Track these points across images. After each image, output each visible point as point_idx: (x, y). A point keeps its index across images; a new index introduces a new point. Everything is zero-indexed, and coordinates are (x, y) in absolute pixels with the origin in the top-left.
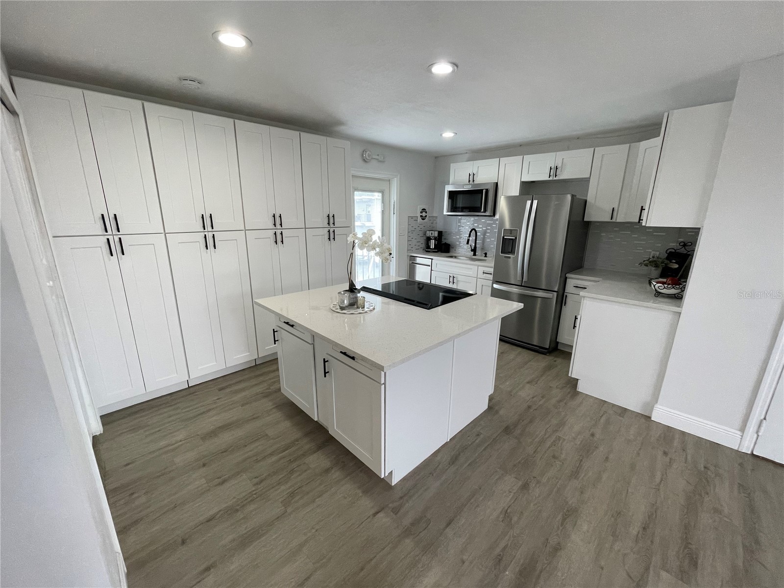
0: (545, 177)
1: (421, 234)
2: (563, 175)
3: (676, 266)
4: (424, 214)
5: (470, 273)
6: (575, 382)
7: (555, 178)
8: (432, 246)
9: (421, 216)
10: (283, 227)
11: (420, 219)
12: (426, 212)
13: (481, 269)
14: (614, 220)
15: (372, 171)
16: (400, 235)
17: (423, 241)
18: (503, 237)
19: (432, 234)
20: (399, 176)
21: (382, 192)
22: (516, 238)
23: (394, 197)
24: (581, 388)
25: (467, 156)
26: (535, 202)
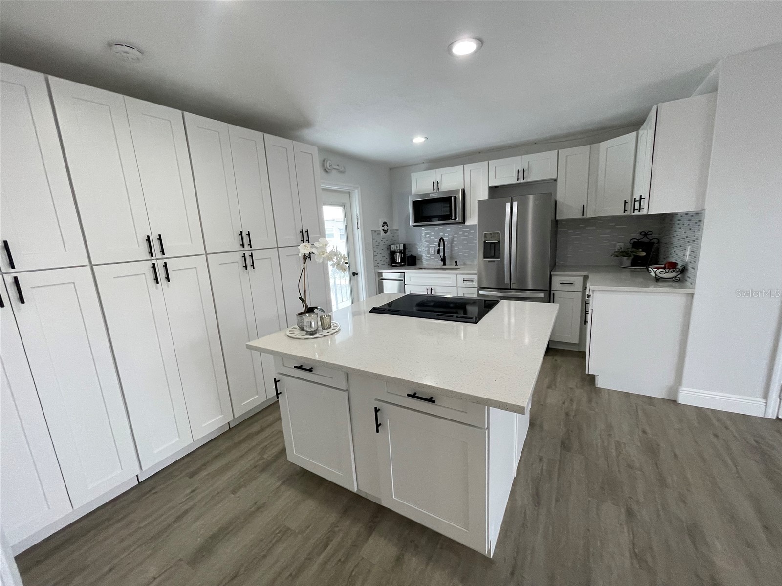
0: (514, 181)
1: (385, 248)
2: (532, 177)
3: (644, 254)
4: (386, 228)
5: (449, 282)
6: (592, 378)
7: (523, 181)
8: (398, 260)
9: (383, 230)
10: (253, 248)
11: (382, 232)
12: (387, 225)
13: (461, 278)
14: (585, 217)
15: (334, 183)
16: (366, 250)
17: (386, 255)
18: (485, 242)
19: (397, 247)
20: (360, 189)
21: (343, 205)
22: (499, 241)
23: (357, 211)
24: (600, 383)
25: (424, 166)
26: (515, 204)
